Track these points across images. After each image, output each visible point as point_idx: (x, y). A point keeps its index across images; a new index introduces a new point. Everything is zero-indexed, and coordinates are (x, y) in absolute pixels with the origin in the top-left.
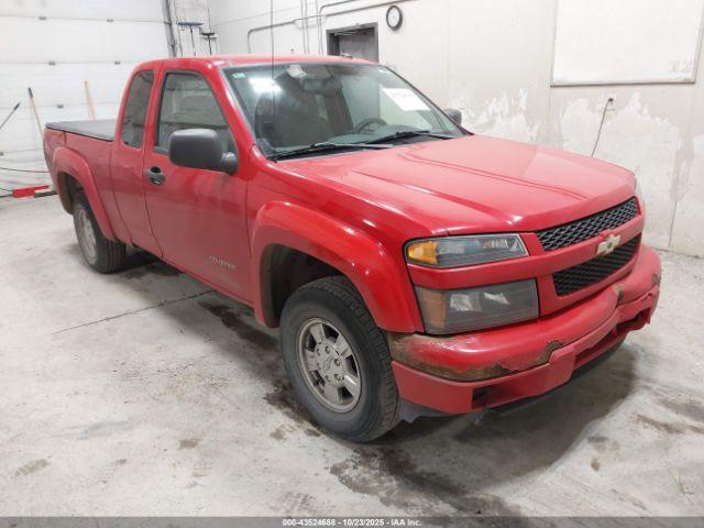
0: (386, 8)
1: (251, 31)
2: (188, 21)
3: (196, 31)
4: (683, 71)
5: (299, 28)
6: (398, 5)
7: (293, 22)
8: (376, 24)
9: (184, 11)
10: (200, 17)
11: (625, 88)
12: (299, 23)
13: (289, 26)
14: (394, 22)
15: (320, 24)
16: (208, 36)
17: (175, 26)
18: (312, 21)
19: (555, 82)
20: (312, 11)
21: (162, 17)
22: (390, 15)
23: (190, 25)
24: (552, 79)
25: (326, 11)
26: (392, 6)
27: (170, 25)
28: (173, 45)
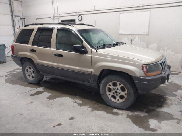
0: (78, 16)
1: (37, 19)
2: (17, 15)
3: (19, 18)
4: (146, 32)
5: (52, 19)
6: (81, 15)
7: (51, 17)
8: (75, 19)
9: (16, 12)
10: (20, 14)
11: (135, 36)
12: (53, 18)
13: (50, 18)
14: (80, 19)
15: (59, 18)
16: (23, 19)
17: (14, 16)
19: (120, 34)
20: (56, 15)
21: (10, 13)
22: (79, 18)
23: (18, 16)
24: (119, 33)
25: (61, 15)
26: (80, 15)
27: (12, 16)
28: (13, 21)
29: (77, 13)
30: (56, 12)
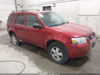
1: (29, 6)
2: (19, 4)
3: (20, 6)
7: (37, 5)
8: (51, 6)
15: (41, 6)
16: (22, 6)
18: (40, 5)
19: (79, 15)
20: (40, 4)
21: (14, 3)
22: (54, 5)
25: (43, 4)
26: (54, 3)
27: (16, 4)
28: (16, 8)
29: (52, 2)
30: (40, 2)
